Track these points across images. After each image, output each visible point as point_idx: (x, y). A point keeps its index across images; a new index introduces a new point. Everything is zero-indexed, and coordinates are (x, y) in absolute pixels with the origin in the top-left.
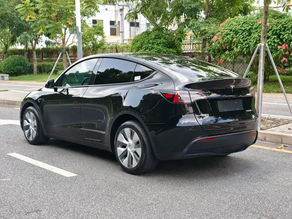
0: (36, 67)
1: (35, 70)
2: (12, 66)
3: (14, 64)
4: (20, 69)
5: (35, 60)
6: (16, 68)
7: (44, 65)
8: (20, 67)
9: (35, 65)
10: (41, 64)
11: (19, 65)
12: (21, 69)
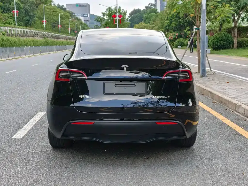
0: (236, 42)
1: (235, 45)
2: (217, 42)
3: (218, 40)
4: (223, 44)
5: (236, 36)
6: (220, 44)
7: (243, 41)
8: (223, 42)
9: (236, 41)
10: (241, 39)
11: (223, 41)
12: (225, 44)
